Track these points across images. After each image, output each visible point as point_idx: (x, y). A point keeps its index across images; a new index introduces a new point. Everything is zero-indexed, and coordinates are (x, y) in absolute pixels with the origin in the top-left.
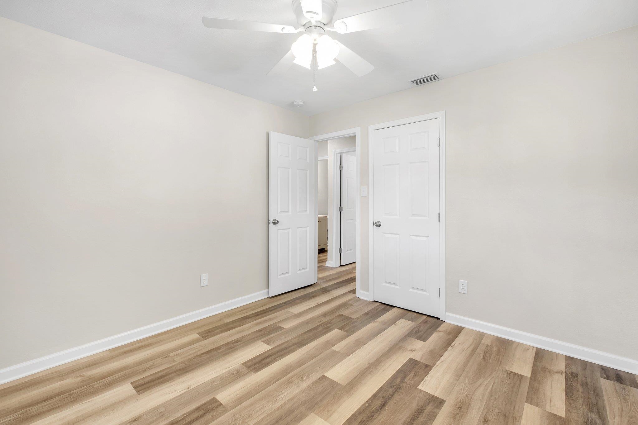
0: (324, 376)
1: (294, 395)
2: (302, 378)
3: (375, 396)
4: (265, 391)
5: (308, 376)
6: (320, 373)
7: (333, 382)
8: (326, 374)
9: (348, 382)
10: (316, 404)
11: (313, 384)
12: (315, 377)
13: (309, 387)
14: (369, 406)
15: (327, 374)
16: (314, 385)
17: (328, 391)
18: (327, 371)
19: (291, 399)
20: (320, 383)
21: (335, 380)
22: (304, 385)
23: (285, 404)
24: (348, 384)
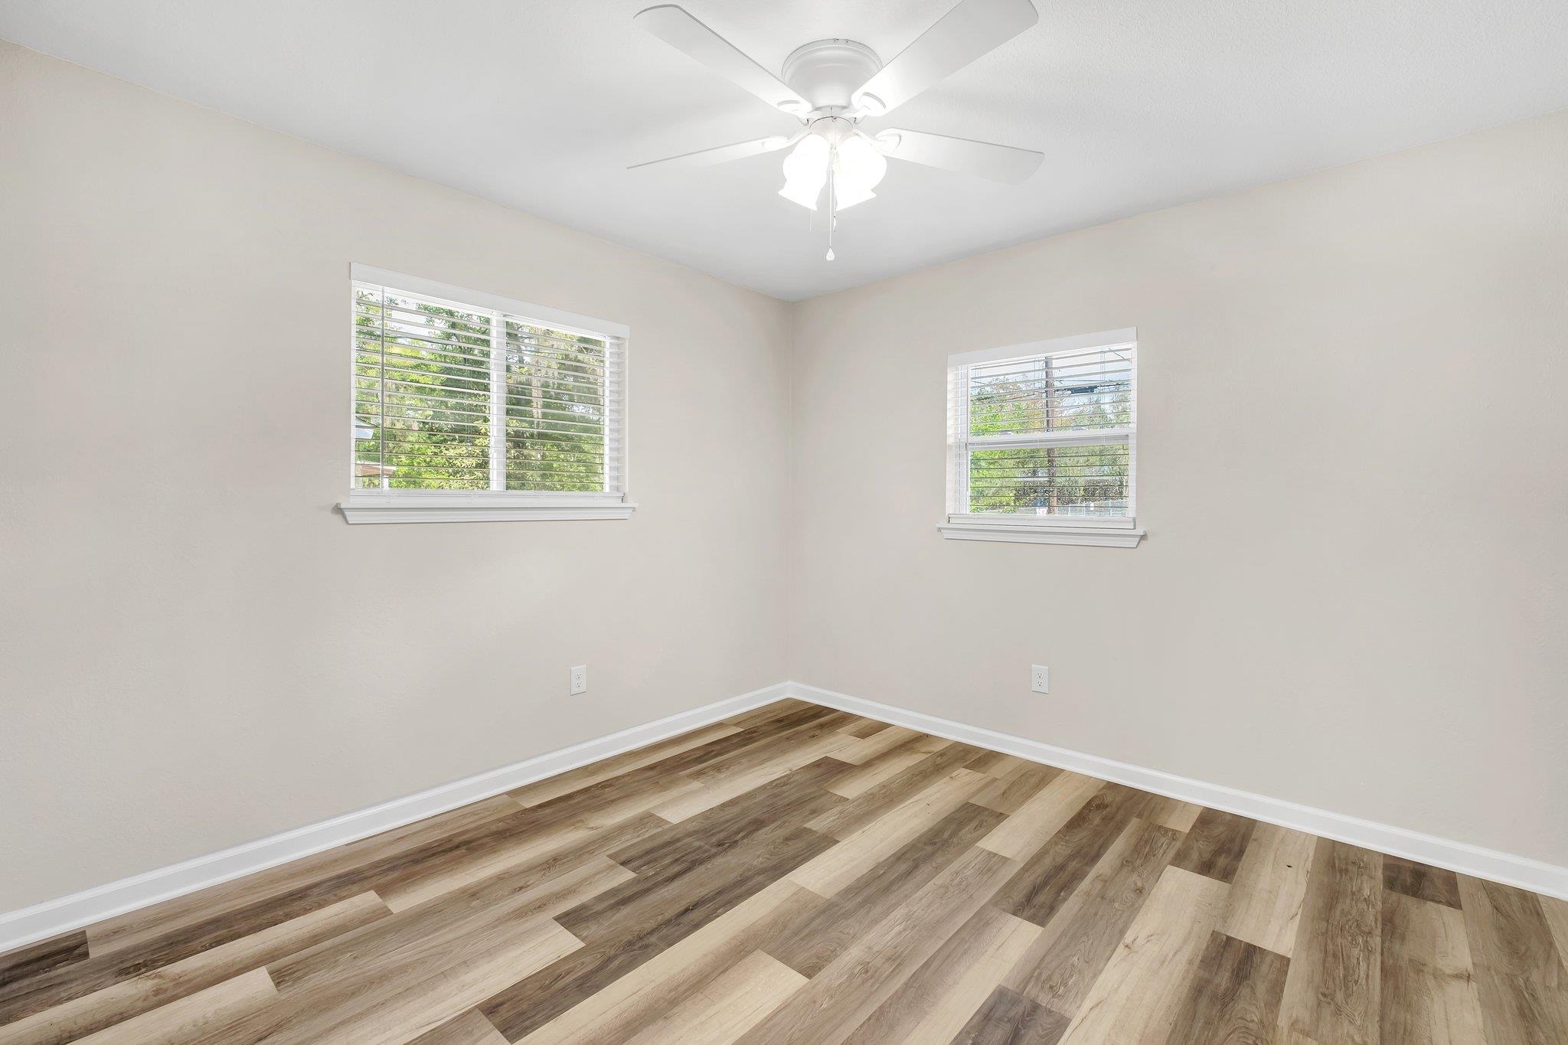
0: (809, 976)
1: (872, 931)
2: (866, 971)
3: (697, 926)
4: (942, 939)
5: (852, 976)
6: (820, 986)
7: (786, 959)
8: (805, 980)
9: (747, 960)
10: (824, 912)
11: (833, 955)
12: (832, 974)
13: (844, 946)
14: (717, 909)
15: (801, 980)
16: (832, 952)
17: (797, 938)
18: (800, 992)
19: (875, 922)
20: (818, 958)
21: (779, 965)
22: (854, 953)
23: (886, 914)
24: (750, 952)
